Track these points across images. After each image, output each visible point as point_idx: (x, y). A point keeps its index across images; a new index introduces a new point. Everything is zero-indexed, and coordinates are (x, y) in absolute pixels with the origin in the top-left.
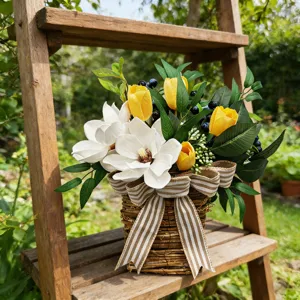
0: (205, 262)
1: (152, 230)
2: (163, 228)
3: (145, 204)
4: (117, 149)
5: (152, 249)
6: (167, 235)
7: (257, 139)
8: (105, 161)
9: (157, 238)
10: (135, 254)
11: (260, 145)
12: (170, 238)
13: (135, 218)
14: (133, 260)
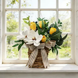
0: (48, 65)
1: (35, 57)
2: (38, 56)
3: (34, 50)
4: (27, 37)
5: (35, 61)
6: (39, 58)
7: (61, 35)
8: (24, 40)
9: (36, 59)
10: (31, 63)
11: (62, 37)
12: (39, 59)
13: (31, 54)
14: (30, 64)
